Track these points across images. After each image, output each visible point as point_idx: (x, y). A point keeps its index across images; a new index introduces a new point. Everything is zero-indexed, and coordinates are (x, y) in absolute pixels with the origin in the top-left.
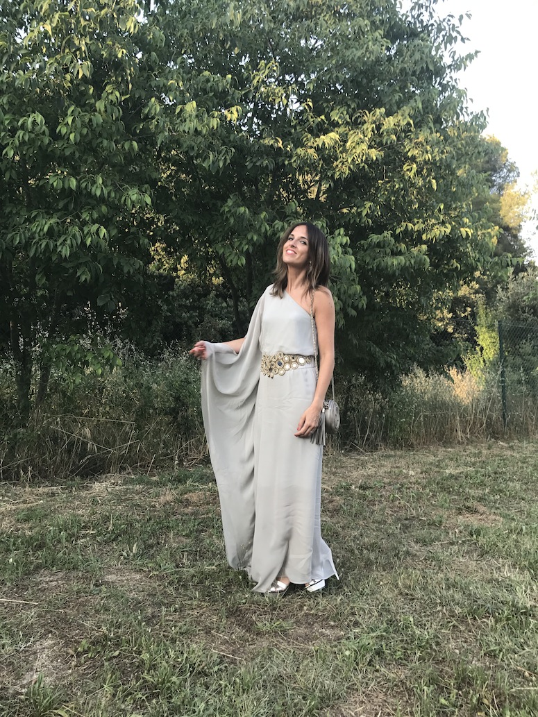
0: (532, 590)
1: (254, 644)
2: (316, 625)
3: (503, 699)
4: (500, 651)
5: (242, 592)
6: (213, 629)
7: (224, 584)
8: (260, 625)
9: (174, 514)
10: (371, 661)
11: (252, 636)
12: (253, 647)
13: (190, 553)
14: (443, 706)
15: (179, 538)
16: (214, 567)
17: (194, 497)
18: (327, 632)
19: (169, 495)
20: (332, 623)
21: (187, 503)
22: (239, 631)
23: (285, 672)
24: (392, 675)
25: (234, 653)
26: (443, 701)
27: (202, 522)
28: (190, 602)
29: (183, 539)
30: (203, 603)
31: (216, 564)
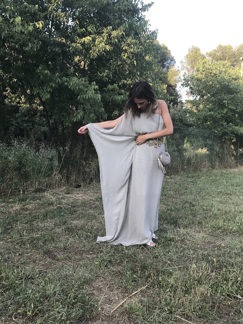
0: (174, 231)
1: (56, 264)
2: (84, 254)
3: (159, 272)
4: (159, 255)
5: (51, 244)
6: (37, 260)
7: (43, 242)
8: (59, 256)
9: (20, 214)
10: (106, 265)
11: (55, 261)
12: (55, 266)
13: (27, 230)
14: (134, 278)
15: (22, 224)
16: (38, 235)
17: (30, 207)
18: (89, 256)
19: (17, 207)
20: (91, 252)
21: (27, 209)
22: (49, 260)
23: (69, 274)
24: (115, 269)
25: (46, 269)
26: (135, 276)
27: (33, 217)
28: (26, 251)
29: (24, 225)
30: (33, 250)
31: (39, 234)
